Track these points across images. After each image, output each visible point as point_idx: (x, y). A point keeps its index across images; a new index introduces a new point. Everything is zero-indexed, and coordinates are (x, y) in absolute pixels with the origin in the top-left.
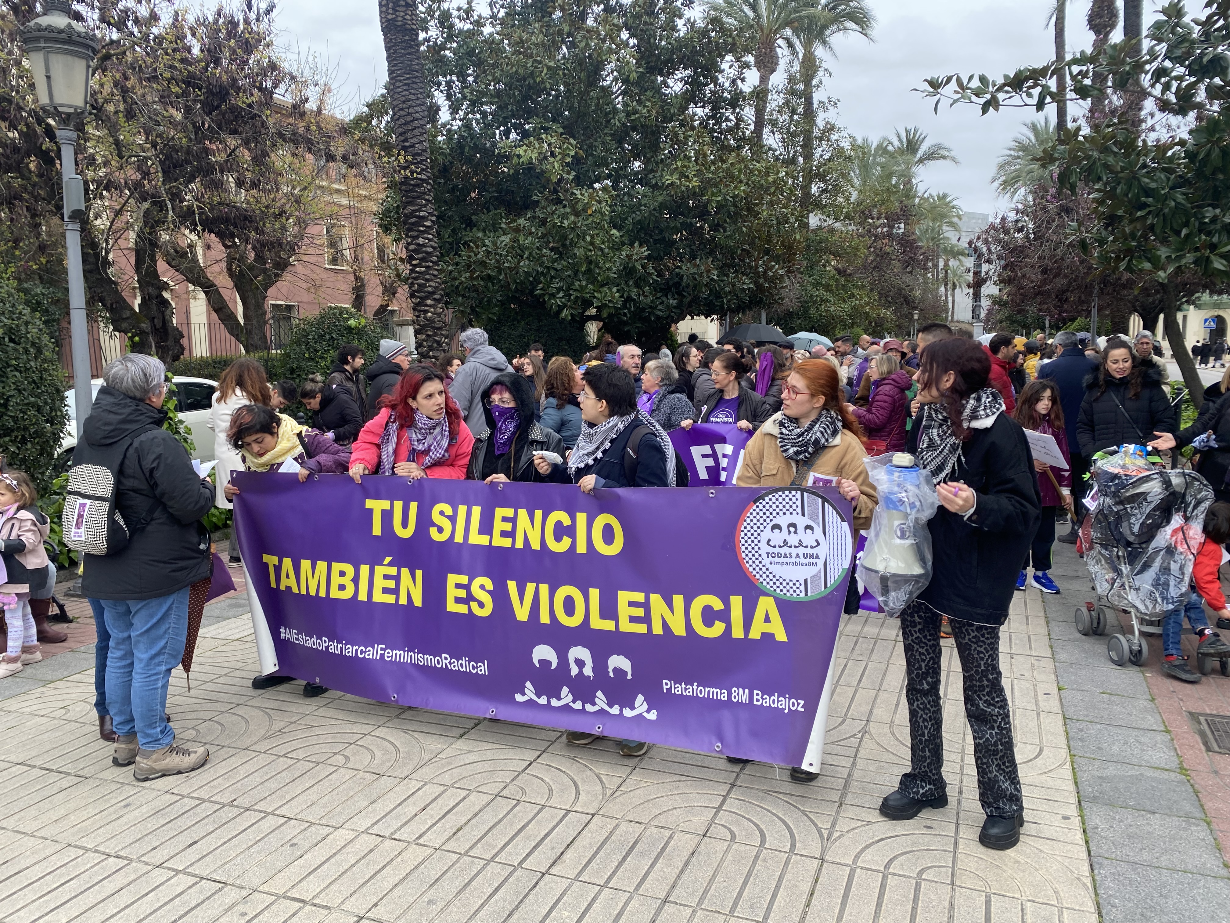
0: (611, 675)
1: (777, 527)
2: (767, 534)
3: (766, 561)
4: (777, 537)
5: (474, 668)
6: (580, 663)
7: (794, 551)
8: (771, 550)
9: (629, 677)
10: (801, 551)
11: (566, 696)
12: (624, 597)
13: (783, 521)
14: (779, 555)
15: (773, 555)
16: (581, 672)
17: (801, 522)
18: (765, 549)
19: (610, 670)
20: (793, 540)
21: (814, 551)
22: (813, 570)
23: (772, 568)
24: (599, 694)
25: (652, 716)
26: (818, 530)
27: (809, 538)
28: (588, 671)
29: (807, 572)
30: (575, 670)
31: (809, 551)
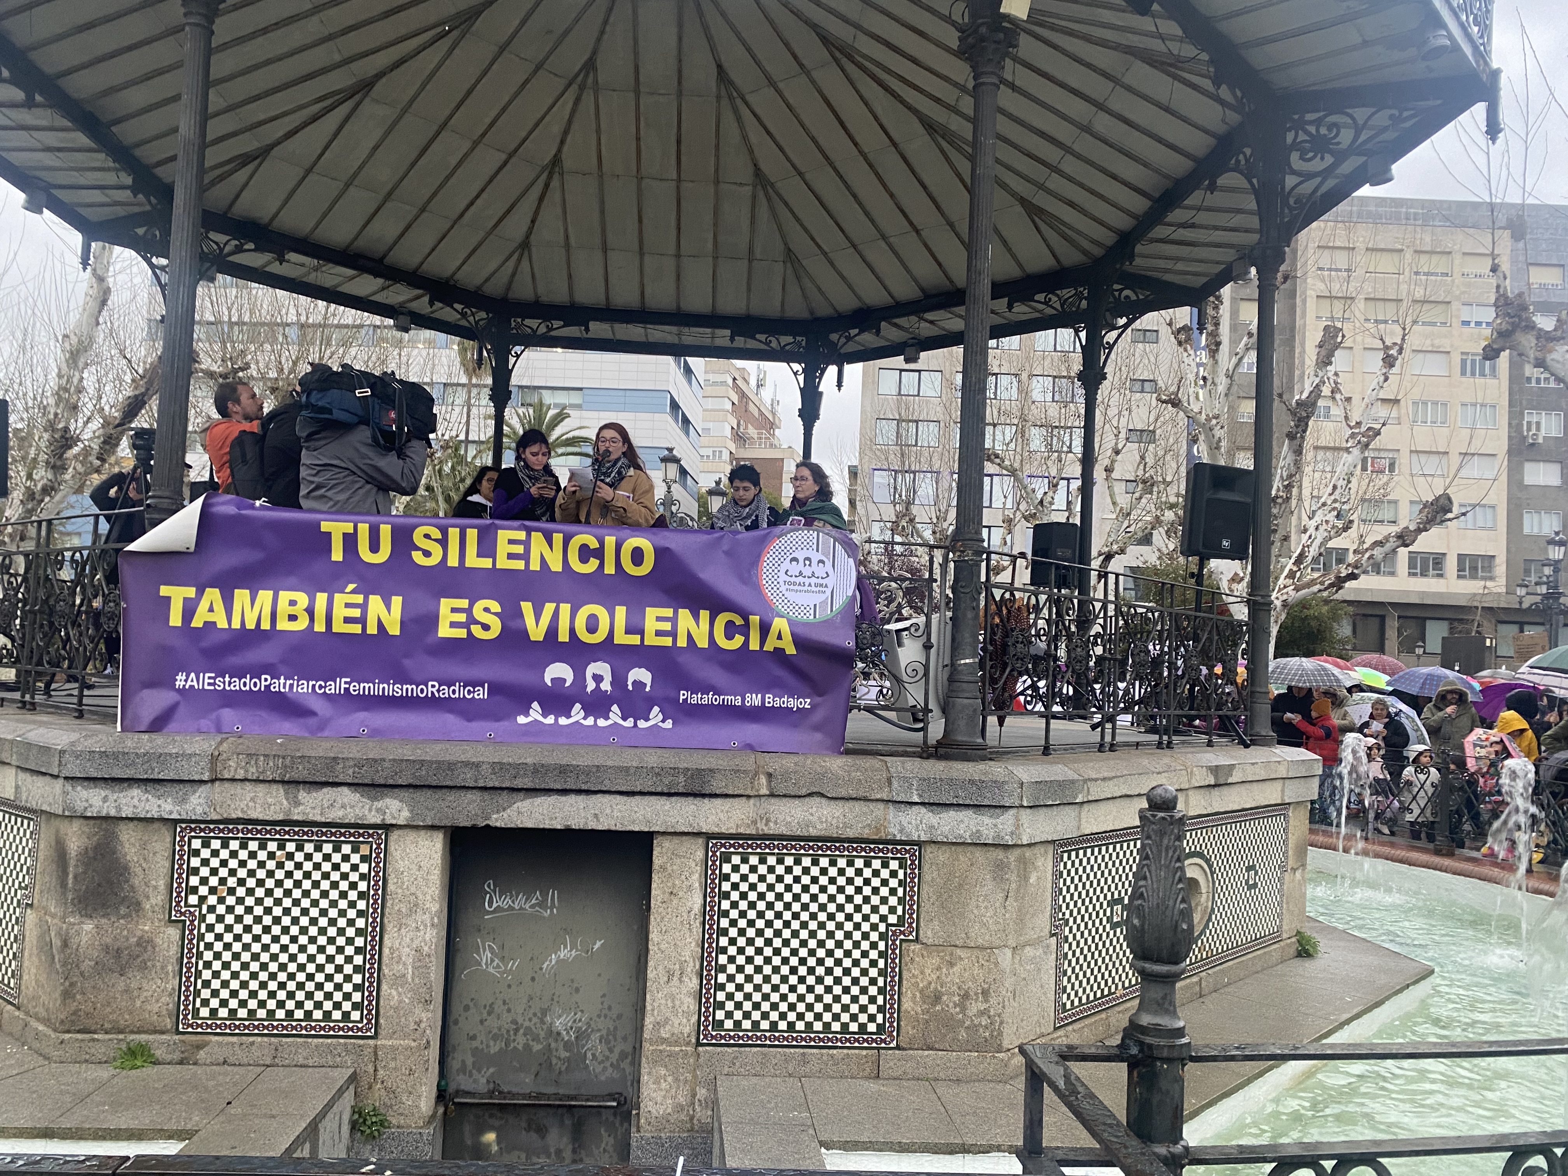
0: (630, 688)
1: (794, 559)
2: (786, 565)
3: (783, 588)
4: (794, 568)
5: (469, 692)
6: (598, 679)
7: (807, 581)
8: (788, 579)
9: (648, 689)
10: (813, 580)
11: (577, 712)
12: (651, 613)
13: (800, 555)
14: (795, 584)
15: (790, 583)
16: (598, 686)
17: (816, 557)
18: (783, 577)
19: (630, 683)
20: (807, 571)
21: (824, 582)
22: (822, 597)
23: (787, 594)
24: (615, 708)
25: (669, 724)
26: (829, 564)
27: (820, 571)
28: (606, 686)
29: (818, 599)
30: (591, 686)
31: (820, 581)
